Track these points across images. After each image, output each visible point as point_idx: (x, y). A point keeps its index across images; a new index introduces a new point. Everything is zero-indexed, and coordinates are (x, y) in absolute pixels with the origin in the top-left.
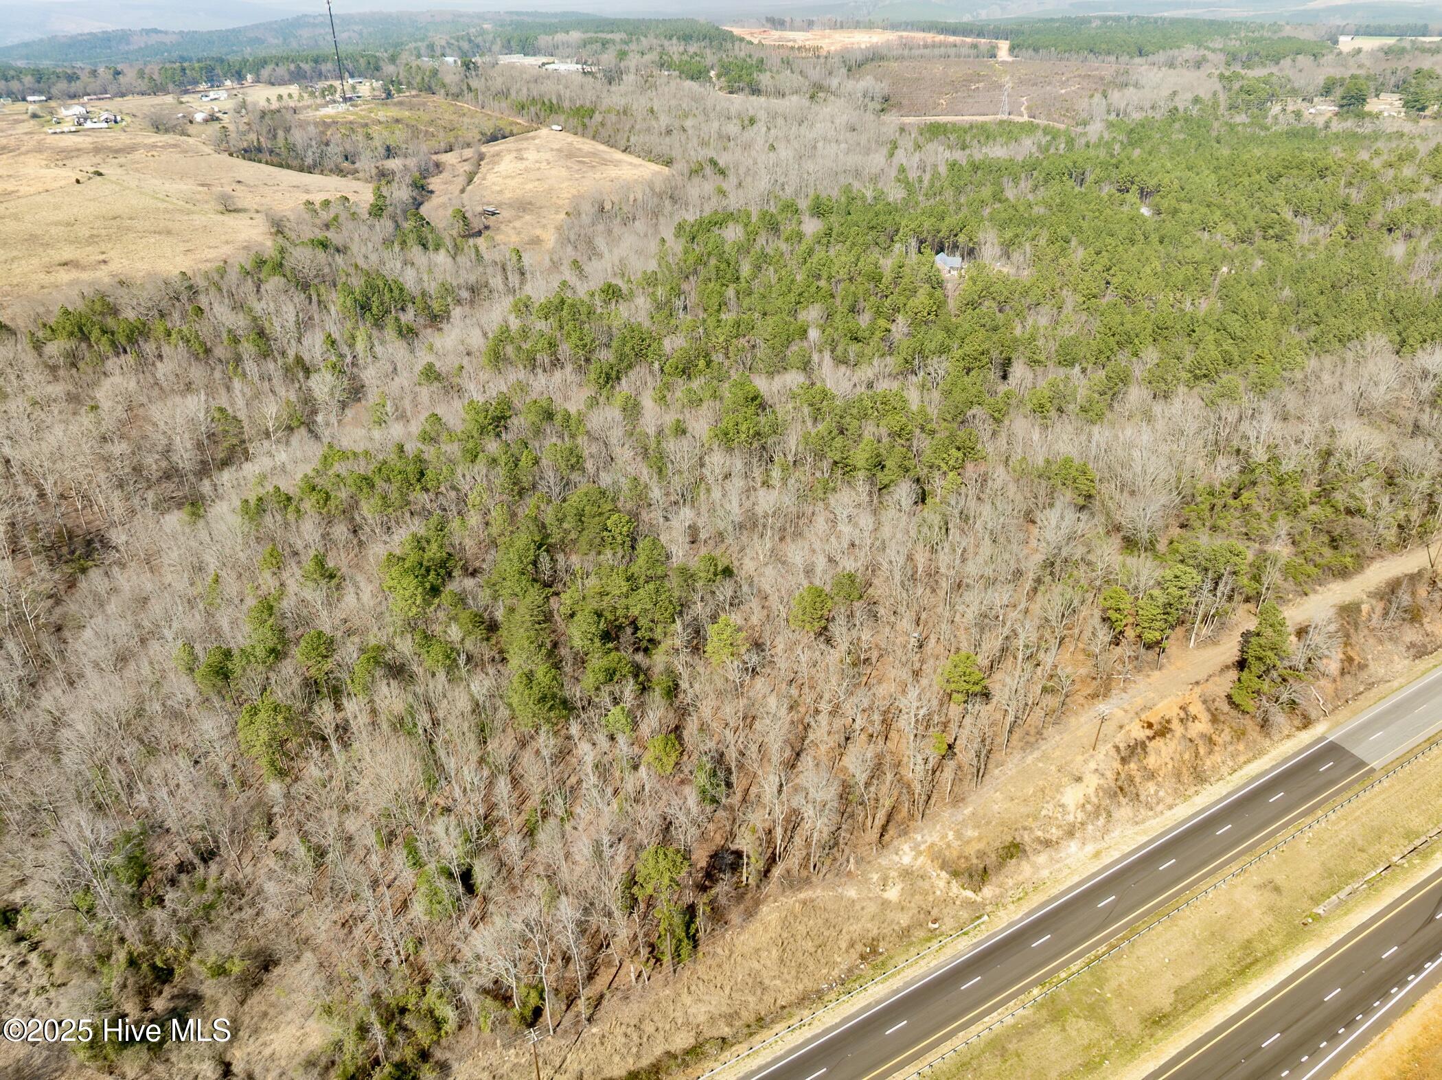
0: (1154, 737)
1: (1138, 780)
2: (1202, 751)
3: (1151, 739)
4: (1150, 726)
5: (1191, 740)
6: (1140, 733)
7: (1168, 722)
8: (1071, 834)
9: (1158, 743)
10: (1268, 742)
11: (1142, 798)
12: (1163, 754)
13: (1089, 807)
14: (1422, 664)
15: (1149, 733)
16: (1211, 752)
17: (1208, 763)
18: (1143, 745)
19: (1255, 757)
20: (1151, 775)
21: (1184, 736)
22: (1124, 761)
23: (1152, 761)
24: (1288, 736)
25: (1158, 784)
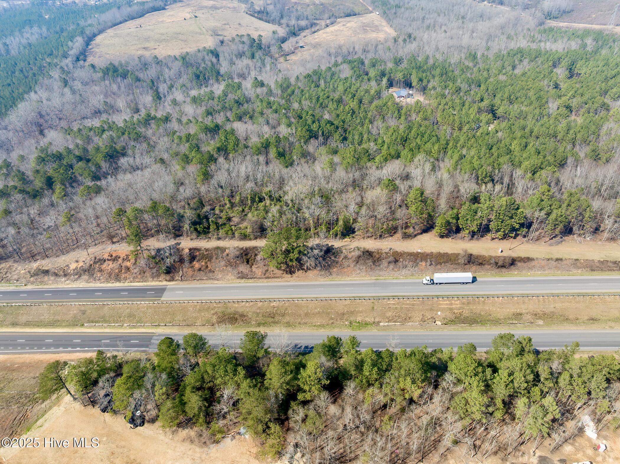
0: (110, 260)
1: (96, 270)
2: (123, 271)
3: (108, 260)
4: (112, 256)
5: (121, 266)
6: (106, 256)
7: (119, 258)
8: (65, 275)
9: (110, 262)
10: (151, 279)
11: (94, 276)
12: (109, 266)
13: (75, 271)
14: (239, 280)
15: (109, 258)
16: (126, 273)
17: (123, 276)
18: (105, 261)
19: (142, 282)
20: (101, 271)
21: (120, 264)
22: (95, 263)
23: (104, 266)
24: (160, 281)
25: (102, 274)
